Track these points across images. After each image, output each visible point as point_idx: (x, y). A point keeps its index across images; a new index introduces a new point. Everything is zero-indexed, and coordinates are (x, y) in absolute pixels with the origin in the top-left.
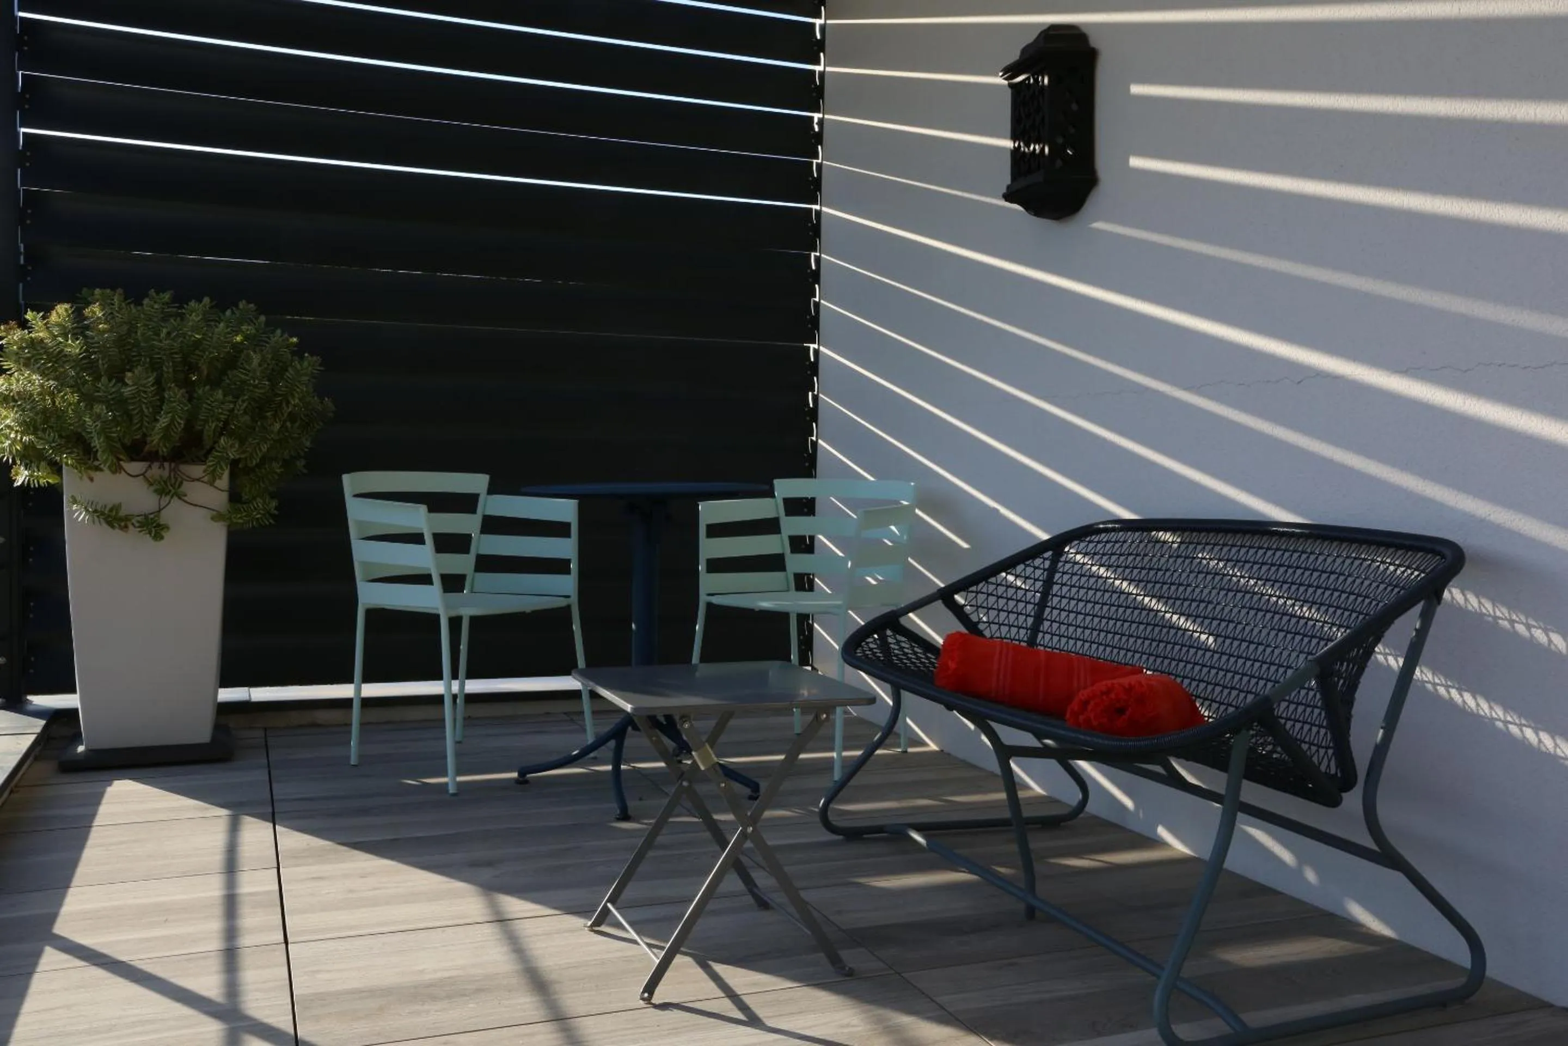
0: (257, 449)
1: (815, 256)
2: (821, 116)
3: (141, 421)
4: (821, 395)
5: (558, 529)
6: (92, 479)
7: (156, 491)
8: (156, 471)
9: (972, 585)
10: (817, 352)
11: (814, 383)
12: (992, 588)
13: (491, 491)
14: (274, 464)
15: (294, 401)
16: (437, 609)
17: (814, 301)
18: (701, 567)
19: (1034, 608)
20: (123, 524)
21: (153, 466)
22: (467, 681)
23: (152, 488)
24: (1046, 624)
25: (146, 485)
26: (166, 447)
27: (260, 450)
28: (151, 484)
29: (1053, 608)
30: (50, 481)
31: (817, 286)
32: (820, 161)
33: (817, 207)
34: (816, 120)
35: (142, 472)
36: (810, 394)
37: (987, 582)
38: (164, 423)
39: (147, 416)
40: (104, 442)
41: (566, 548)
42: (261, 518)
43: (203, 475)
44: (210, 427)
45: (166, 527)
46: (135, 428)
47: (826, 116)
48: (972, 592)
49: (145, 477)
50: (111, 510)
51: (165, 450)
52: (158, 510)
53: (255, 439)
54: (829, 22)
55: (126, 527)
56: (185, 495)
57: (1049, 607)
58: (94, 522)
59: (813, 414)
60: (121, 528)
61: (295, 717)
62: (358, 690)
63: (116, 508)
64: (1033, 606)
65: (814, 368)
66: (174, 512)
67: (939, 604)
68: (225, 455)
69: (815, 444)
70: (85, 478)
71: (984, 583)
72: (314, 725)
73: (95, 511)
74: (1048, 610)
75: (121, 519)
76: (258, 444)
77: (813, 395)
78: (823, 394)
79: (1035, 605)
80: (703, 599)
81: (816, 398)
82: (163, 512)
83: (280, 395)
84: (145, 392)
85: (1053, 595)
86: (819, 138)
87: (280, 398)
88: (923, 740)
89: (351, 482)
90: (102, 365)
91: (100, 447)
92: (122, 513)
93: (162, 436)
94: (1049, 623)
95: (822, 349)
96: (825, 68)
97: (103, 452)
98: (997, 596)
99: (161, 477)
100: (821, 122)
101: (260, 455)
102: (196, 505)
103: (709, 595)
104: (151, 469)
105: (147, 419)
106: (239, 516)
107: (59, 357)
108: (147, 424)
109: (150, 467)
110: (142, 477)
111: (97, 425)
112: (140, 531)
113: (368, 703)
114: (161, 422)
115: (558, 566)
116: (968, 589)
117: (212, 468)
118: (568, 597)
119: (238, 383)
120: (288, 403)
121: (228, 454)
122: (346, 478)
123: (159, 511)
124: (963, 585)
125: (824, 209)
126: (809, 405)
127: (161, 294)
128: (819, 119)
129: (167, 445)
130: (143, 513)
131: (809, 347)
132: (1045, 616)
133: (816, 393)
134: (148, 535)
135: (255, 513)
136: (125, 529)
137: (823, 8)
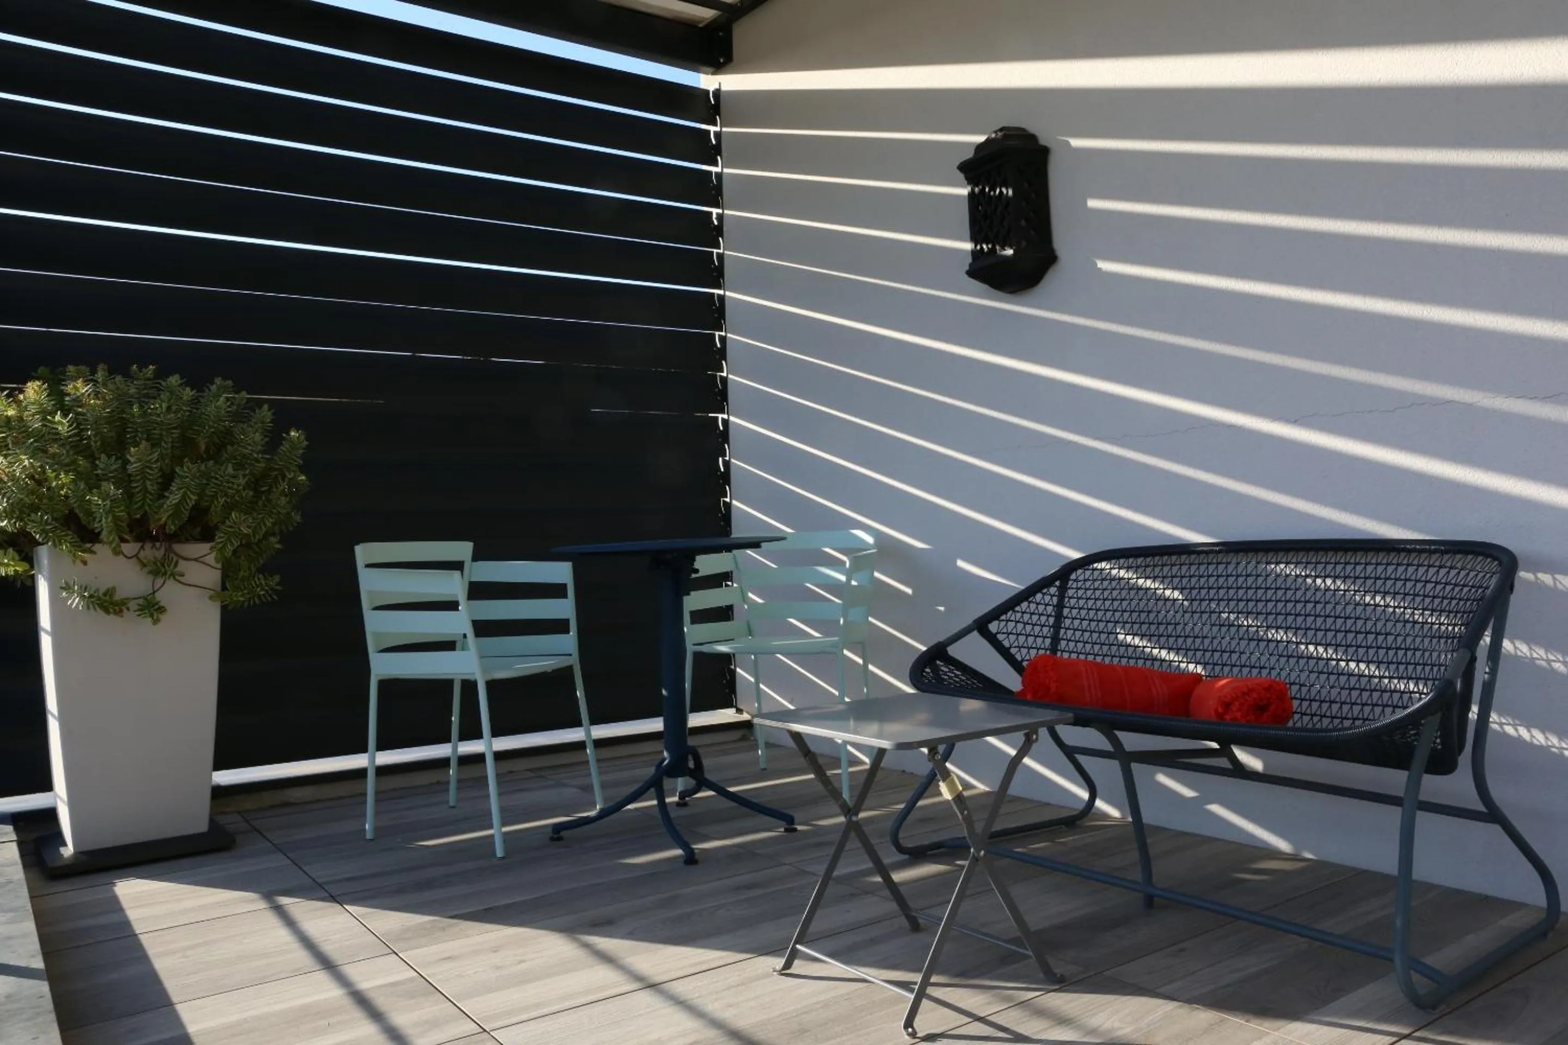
0: (262, 525)
1: (720, 336)
2: (720, 211)
3: (144, 499)
4: (733, 460)
5: (555, 591)
6: (85, 563)
7: (150, 572)
8: (150, 552)
9: (1002, 615)
10: (726, 422)
11: (726, 450)
12: (1019, 615)
13: (476, 557)
14: (272, 539)
15: (290, 474)
16: (474, 674)
17: (721, 376)
18: (687, 618)
19: (1050, 630)
20: (117, 608)
21: (145, 547)
22: (460, 743)
23: (146, 570)
24: (1063, 643)
25: (138, 568)
26: (175, 525)
27: (265, 525)
28: (144, 565)
29: (1067, 629)
30: (17, 568)
31: (724, 362)
32: (721, 251)
33: (721, 292)
34: (714, 216)
35: (134, 554)
36: (720, 459)
37: (1014, 611)
38: (175, 499)
39: (151, 494)
40: (111, 522)
41: (564, 608)
42: (264, 595)
43: (210, 552)
44: (219, 502)
45: (162, 610)
46: (136, 506)
47: (726, 212)
48: (1003, 620)
49: (138, 558)
50: (105, 594)
51: (173, 527)
52: (151, 591)
53: (260, 514)
54: (724, 129)
55: (121, 611)
56: (182, 575)
57: (1063, 628)
58: (88, 608)
59: (726, 478)
60: (116, 613)
61: (267, 798)
62: (372, 759)
63: (110, 592)
64: (1048, 628)
65: (725, 436)
66: (169, 593)
67: (975, 634)
68: (237, 530)
69: (728, 506)
70: (78, 561)
71: (1011, 612)
72: (286, 804)
73: (91, 596)
74: (1062, 631)
75: (115, 604)
76: (263, 518)
77: (724, 461)
78: (734, 459)
79: (1050, 627)
80: (690, 649)
81: (727, 464)
82: (156, 594)
83: (276, 470)
84: (151, 469)
85: (1065, 618)
86: (719, 231)
87: (276, 473)
88: (861, 760)
89: (364, 553)
90: (95, 444)
91: (107, 527)
92: (117, 597)
93: (172, 514)
94: (1066, 642)
95: (732, 418)
96: (722, 170)
97: (110, 532)
98: (1024, 623)
99: (155, 558)
100: (720, 217)
101: (264, 529)
102: (190, 585)
103: (694, 645)
104: (144, 549)
105: (150, 497)
106: (240, 594)
107: (47, 436)
108: (149, 502)
109: (142, 547)
110: (135, 558)
111: (107, 504)
112: (139, 615)
113: (383, 771)
114: (171, 500)
115: (558, 626)
116: (999, 617)
117: (220, 545)
118: (570, 655)
119: (239, 458)
120: (284, 477)
121: (240, 530)
122: (359, 549)
123: (154, 592)
124: (996, 614)
125: (728, 293)
126: (720, 469)
127: (144, 369)
128: (717, 214)
129: (176, 522)
130: (142, 596)
131: (717, 418)
132: (1061, 636)
133: (727, 458)
134: (150, 619)
135: (258, 590)
136: (121, 614)
137: (718, 117)
